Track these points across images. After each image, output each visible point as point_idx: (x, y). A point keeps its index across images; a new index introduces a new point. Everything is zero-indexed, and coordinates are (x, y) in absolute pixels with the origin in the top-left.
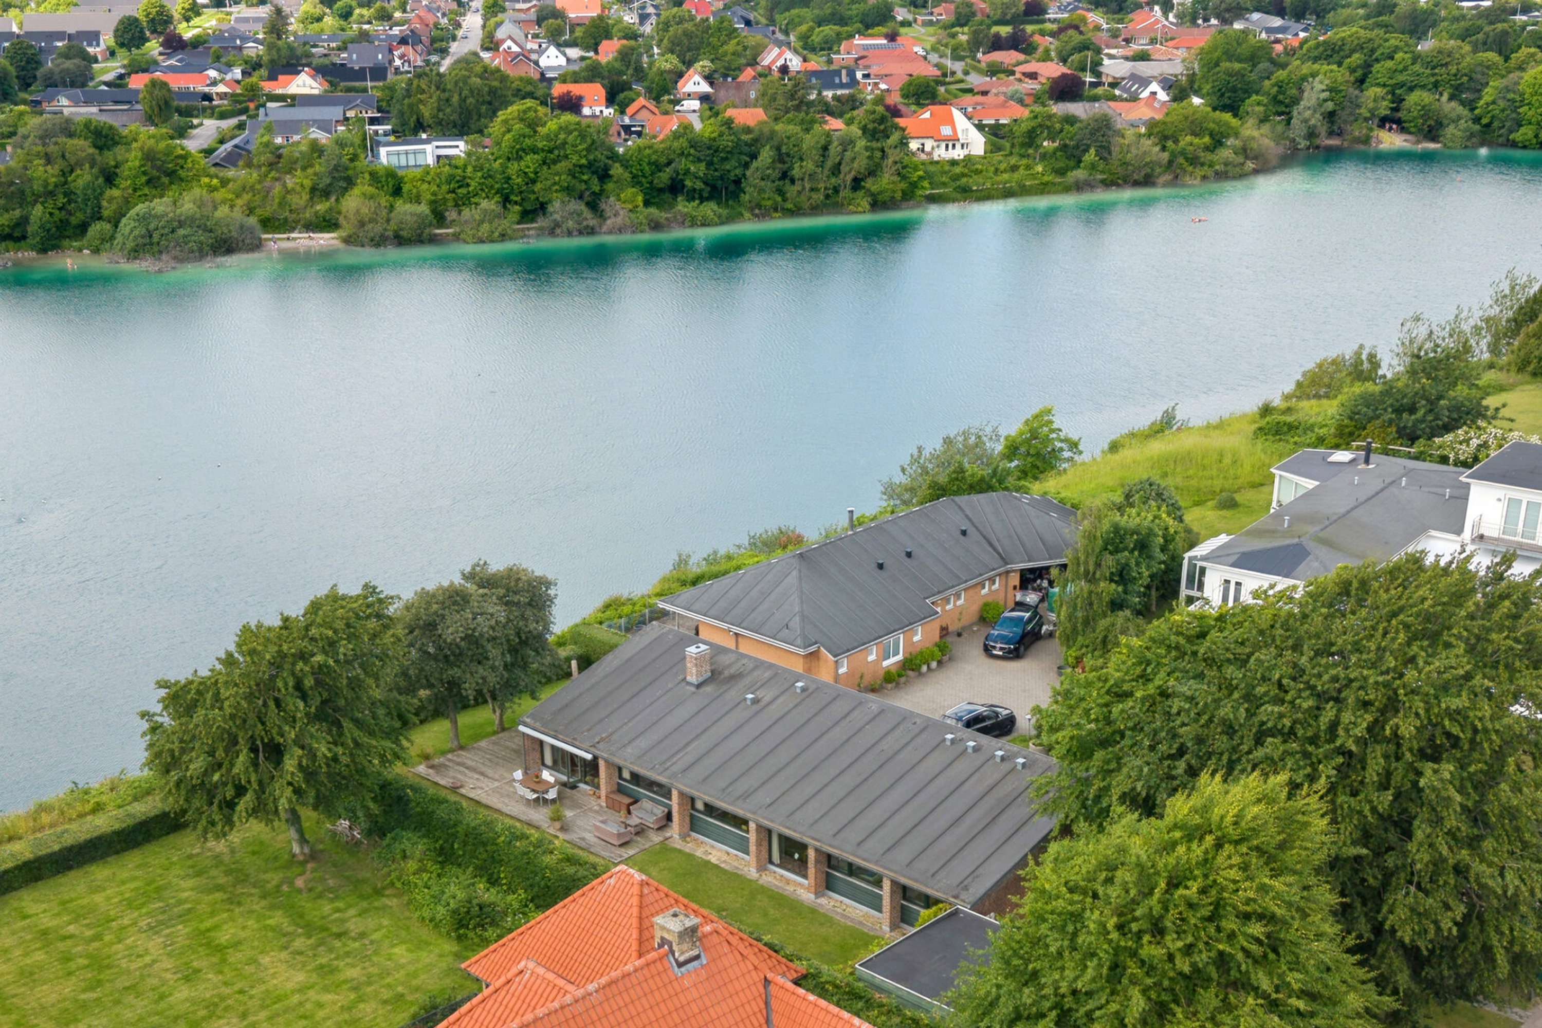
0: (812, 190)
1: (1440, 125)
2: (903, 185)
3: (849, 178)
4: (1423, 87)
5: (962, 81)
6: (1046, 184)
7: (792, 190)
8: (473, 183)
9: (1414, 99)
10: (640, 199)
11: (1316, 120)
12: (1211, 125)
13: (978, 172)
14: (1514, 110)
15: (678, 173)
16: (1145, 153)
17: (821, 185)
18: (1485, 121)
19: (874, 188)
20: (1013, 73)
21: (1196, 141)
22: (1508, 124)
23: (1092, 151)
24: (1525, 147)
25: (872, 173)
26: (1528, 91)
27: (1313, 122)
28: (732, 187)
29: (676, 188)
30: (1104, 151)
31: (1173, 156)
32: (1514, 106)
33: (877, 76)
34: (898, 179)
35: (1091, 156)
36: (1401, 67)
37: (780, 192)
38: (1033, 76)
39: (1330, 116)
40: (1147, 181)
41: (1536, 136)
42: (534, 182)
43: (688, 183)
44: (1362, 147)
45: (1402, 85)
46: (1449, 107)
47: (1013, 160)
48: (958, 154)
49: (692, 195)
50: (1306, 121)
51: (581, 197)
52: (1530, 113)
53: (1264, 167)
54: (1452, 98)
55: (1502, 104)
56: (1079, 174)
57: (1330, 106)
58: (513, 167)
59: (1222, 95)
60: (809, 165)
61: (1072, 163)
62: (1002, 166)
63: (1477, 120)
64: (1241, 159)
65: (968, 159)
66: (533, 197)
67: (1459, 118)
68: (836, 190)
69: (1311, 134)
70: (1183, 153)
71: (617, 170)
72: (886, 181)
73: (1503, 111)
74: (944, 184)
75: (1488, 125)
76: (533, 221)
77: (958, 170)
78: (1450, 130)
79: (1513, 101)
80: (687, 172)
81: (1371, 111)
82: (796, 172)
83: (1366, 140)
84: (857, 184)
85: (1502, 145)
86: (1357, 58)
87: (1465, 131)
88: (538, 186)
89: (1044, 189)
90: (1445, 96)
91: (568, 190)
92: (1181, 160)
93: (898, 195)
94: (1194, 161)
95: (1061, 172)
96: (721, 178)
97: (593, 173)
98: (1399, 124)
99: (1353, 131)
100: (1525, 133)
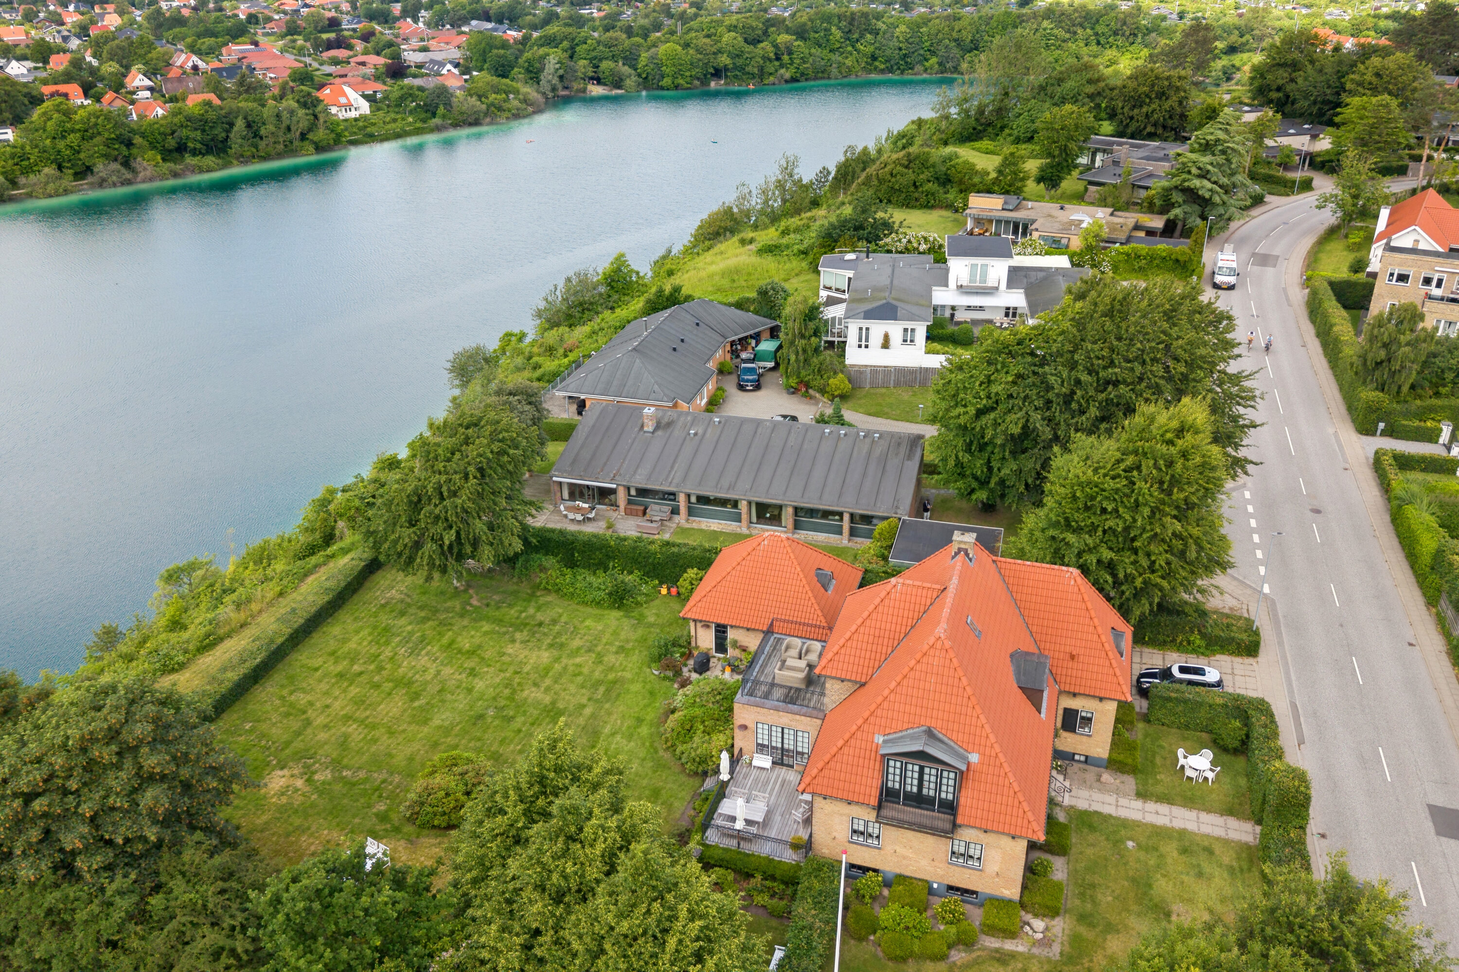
0: (275, 143)
1: (621, 80)
2: (333, 136)
3: (298, 134)
4: (607, 59)
5: (318, 70)
6: (418, 128)
7: (262, 144)
8: (32, 157)
9: (605, 65)
10: (159, 157)
11: (555, 81)
13: (374, 124)
14: (660, 69)
15: (181, 139)
16: (473, 106)
17: (281, 140)
18: (644, 76)
19: (315, 139)
20: (349, 63)
21: (499, 97)
22: (657, 76)
23: (442, 107)
24: (668, 89)
25: (310, 130)
26: (663, 58)
28: (220, 145)
29: (181, 149)
30: (448, 105)
31: (488, 106)
32: (659, 66)
33: (261, 69)
34: (328, 132)
35: (441, 110)
36: (591, 48)
37: (256, 146)
38: (363, 64)
39: (561, 77)
40: (477, 122)
41: (673, 83)
42: (79, 152)
43: (190, 145)
44: (582, 95)
45: (595, 58)
46: (626, 70)
47: (393, 115)
48: (353, 114)
49: (194, 153)
50: (549, 81)
51: (116, 160)
52: (668, 70)
53: (539, 111)
54: (624, 64)
55: (652, 66)
56: (437, 121)
57: (561, 72)
58: (61, 145)
59: (497, 69)
60: (271, 128)
61: (429, 115)
62: (388, 119)
63: (639, 75)
64: (524, 106)
65: (363, 117)
66: (80, 163)
67: (630, 75)
68: (291, 142)
69: (554, 89)
70: (493, 104)
71: (137, 140)
72: (320, 134)
73: (653, 70)
74: (355, 133)
75: (646, 78)
76: (83, 179)
77: (361, 124)
78: (628, 82)
79: (656, 64)
80: (188, 138)
81: (584, 74)
82: (263, 132)
83: (584, 90)
84: (303, 137)
85: (655, 89)
87: (635, 82)
88: (82, 155)
89: (418, 132)
90: (620, 63)
91: (106, 156)
92: (494, 109)
93: (332, 142)
94: (500, 109)
95: (424, 121)
96: (212, 140)
97: (121, 143)
98: (598, 80)
99: (576, 86)
100: (667, 81)
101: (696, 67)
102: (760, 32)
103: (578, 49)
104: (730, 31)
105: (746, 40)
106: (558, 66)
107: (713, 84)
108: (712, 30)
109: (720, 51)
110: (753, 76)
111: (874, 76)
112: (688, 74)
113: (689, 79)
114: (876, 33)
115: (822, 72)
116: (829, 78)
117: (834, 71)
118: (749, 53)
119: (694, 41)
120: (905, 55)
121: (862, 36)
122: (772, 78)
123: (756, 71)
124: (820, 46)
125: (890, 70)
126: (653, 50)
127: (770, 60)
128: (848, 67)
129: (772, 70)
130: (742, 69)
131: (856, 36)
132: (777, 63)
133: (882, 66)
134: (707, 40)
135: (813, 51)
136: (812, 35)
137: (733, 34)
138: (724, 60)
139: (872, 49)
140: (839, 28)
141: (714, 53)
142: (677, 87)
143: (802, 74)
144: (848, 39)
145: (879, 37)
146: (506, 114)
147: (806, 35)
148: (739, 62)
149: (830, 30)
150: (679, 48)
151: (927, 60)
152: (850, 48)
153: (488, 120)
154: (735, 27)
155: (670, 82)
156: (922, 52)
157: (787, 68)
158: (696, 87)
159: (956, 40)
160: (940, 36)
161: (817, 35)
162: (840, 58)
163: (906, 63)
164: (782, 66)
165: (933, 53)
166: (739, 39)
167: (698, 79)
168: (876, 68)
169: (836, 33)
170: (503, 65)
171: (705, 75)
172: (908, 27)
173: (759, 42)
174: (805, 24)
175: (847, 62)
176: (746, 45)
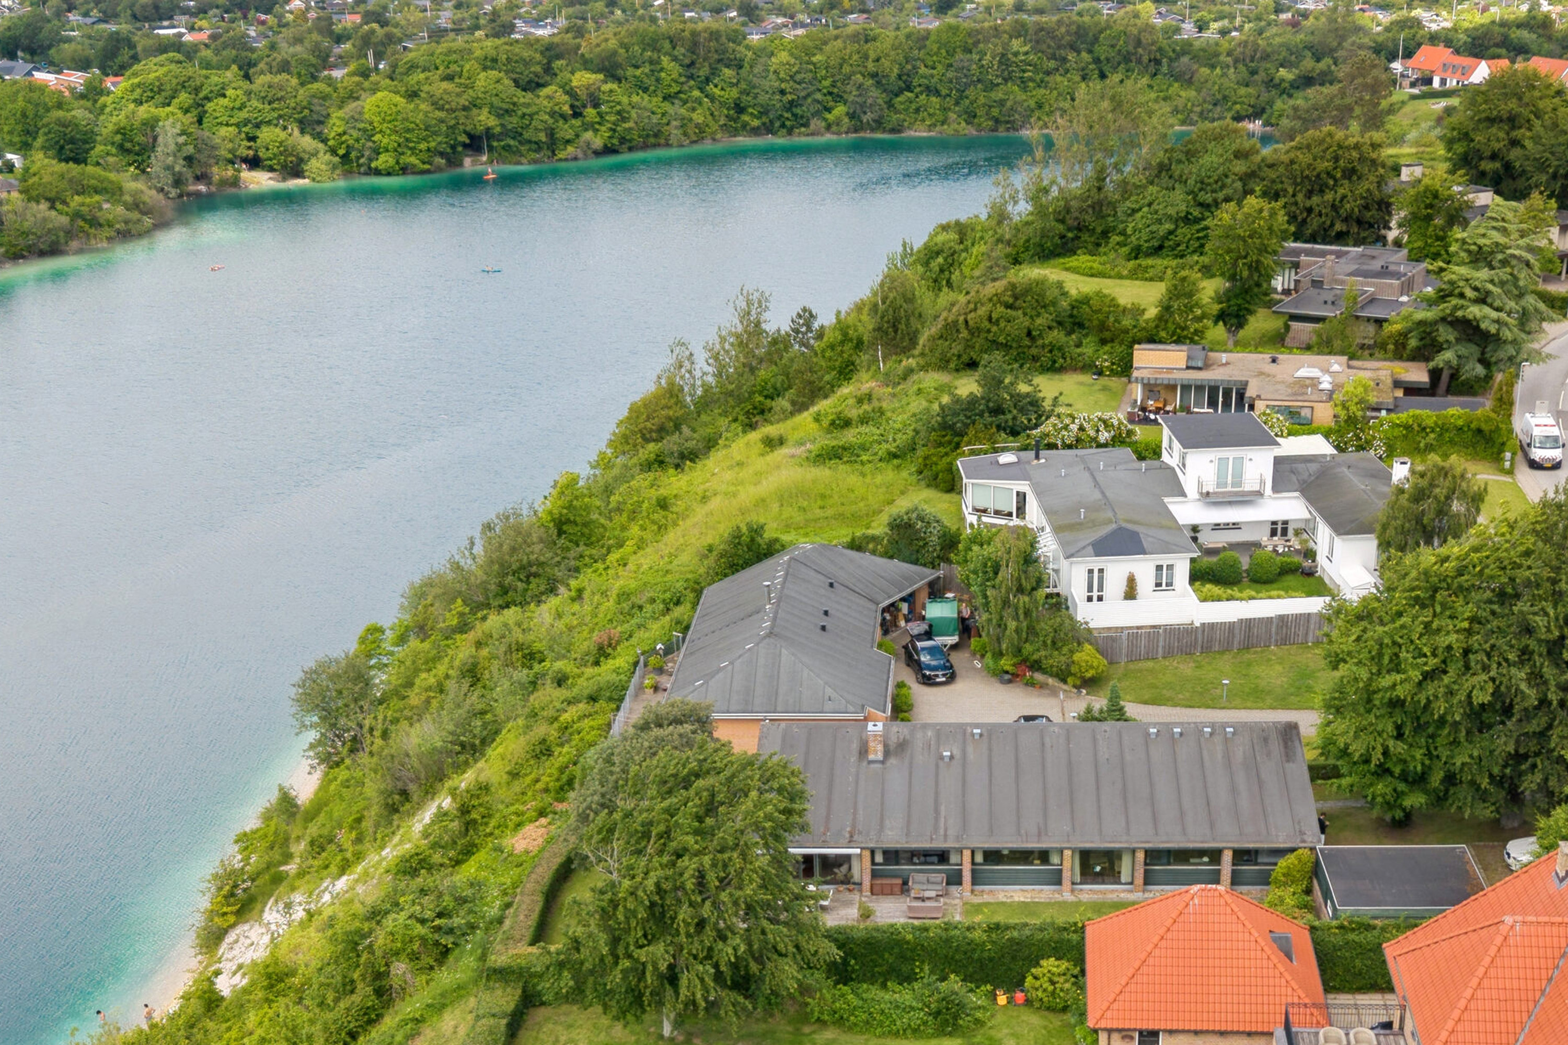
1: (301, 160)
4: (269, 123)
9: (270, 135)
11: (179, 166)
12: (93, 182)
14: (369, 138)
16: (45, 219)
18: (341, 152)
21: (86, 200)
22: (367, 153)
24: (389, 174)
26: (377, 119)
27: (177, 169)
31: (72, 219)
32: (369, 134)
36: (237, 104)
39: (189, 159)
40: (54, 251)
41: (398, 163)
44: (233, 190)
45: (246, 122)
46: (307, 142)
50: (169, 168)
52: (385, 141)
53: (163, 224)
54: (302, 132)
55: (355, 134)
57: (188, 150)
59: (62, 148)
63: (333, 152)
64: (135, 215)
67: (317, 151)
69: (178, 182)
70: (77, 215)
73: (357, 140)
75: (346, 156)
78: (313, 165)
79: (365, 130)
81: (231, 151)
83: (235, 182)
85: (366, 174)
86: (184, 98)
87: (327, 164)
90: (296, 132)
92: (81, 223)
94: (93, 222)
98: (254, 163)
99: (218, 172)
100: (384, 161)
101: (435, 133)
102: (538, 69)
103: (210, 106)
104: (485, 68)
105: (516, 83)
106: (182, 139)
107: (467, 161)
108: (454, 68)
109: (474, 105)
110: (538, 146)
111: (743, 141)
112: (423, 146)
113: (424, 156)
114: (739, 65)
115: (656, 136)
116: (668, 145)
117: (675, 133)
118: (528, 105)
119: (426, 88)
120: (791, 103)
121: (714, 72)
122: (570, 149)
123: (543, 137)
124: (645, 90)
125: (768, 129)
126: (352, 106)
127: (564, 117)
128: (697, 126)
129: (569, 135)
130: (516, 134)
131: (704, 71)
132: (577, 122)
133: (756, 123)
134: (445, 85)
135: (635, 99)
136: (630, 71)
137: (493, 74)
138: (485, 119)
139: (734, 93)
140: (675, 59)
141: (465, 108)
142: (405, 170)
143: (623, 140)
144: (691, 77)
145: (743, 72)
146: (107, 232)
147: (620, 72)
148: (513, 122)
149: (658, 62)
150: (398, 99)
151: (829, 110)
152: (696, 93)
153: (74, 244)
154: (494, 60)
155: (392, 162)
156: (818, 96)
157: (596, 131)
158: (439, 169)
159: (874, 75)
160: (846, 69)
161: (638, 72)
162: (683, 111)
163: (794, 115)
164: (587, 127)
165: (839, 98)
166: (507, 82)
167: (442, 154)
168: (745, 126)
169: (671, 68)
170: (72, 141)
171: (453, 147)
172: (792, 54)
173: (540, 85)
174: (614, 53)
175: (694, 116)
176: (520, 93)
